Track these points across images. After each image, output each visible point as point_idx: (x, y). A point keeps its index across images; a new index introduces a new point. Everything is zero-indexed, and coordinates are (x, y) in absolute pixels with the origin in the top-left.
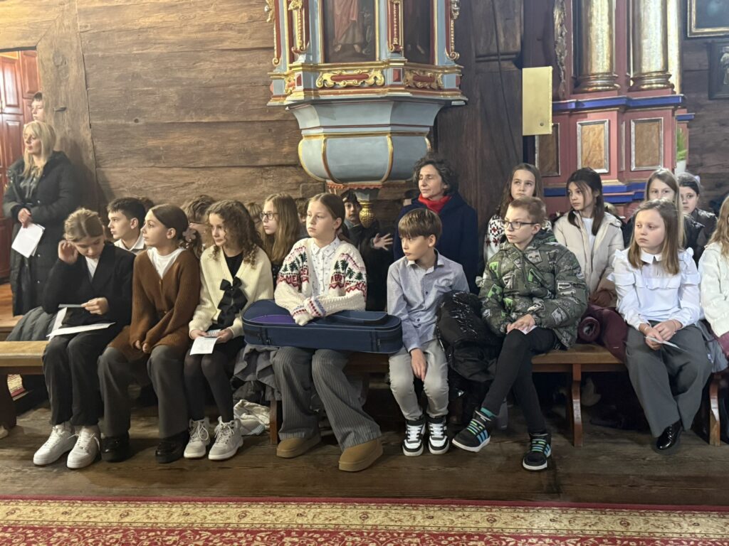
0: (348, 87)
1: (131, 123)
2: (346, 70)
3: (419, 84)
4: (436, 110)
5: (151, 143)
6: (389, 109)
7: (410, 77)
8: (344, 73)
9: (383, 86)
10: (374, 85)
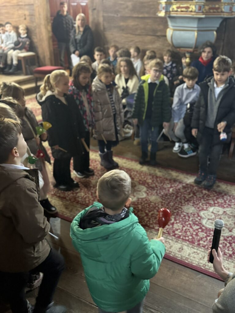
0: (182, 11)
1: (116, 16)
2: (182, 4)
3: (212, 11)
4: (220, 21)
5: (122, 24)
6: (196, 21)
7: (207, 8)
8: (181, 6)
9: (195, 12)
10: (191, 11)
